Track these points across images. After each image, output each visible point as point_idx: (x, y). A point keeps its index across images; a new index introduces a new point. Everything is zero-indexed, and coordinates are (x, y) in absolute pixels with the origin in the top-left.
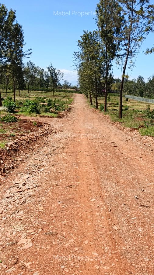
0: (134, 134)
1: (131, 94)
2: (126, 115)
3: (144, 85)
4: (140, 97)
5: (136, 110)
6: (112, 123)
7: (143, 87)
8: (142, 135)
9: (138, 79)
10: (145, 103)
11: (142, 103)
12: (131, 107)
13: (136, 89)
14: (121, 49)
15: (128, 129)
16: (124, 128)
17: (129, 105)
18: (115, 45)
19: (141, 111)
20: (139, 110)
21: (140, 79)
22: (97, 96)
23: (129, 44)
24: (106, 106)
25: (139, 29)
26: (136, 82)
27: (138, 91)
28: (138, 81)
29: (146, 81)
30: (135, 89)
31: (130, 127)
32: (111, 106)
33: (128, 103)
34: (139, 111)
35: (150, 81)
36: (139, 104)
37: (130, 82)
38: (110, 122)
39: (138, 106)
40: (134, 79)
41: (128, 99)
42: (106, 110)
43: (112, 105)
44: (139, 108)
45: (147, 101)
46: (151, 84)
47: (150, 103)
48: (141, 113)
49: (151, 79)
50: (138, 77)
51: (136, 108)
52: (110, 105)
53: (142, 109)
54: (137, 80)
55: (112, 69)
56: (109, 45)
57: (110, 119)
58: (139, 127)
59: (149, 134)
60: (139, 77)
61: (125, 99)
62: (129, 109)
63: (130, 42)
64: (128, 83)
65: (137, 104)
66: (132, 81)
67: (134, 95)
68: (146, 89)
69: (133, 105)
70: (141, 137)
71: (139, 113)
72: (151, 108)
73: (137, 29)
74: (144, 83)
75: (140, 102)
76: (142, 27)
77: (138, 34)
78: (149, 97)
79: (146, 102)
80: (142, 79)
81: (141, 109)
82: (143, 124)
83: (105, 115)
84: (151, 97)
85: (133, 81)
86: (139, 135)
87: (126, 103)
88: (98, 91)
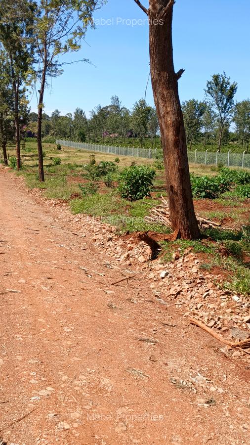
0: (61, 210)
1: (67, 138)
2: (56, 174)
3: (86, 123)
4: (81, 143)
5: (72, 164)
6: (27, 191)
7: (84, 126)
8: (74, 212)
9: (74, 113)
10: (89, 153)
11: (83, 152)
12: (65, 160)
13: (73, 130)
14: (38, 61)
15: (53, 201)
16: (46, 200)
17: (62, 156)
18: (26, 54)
19: (81, 166)
20: (78, 164)
21: (79, 114)
22: (5, 143)
23: (46, 49)
24: (19, 160)
25: (60, 23)
26: (73, 118)
27: (76, 132)
28: (76, 117)
29: (89, 116)
30: (71, 130)
31: (55, 196)
32: (33, 160)
33: (61, 153)
34: (77, 166)
35: (95, 116)
36: (79, 154)
37: (63, 118)
38: (24, 190)
39: (77, 157)
40: (68, 114)
41: (60, 146)
42: (20, 166)
43: (34, 158)
44: (78, 161)
45: (91, 148)
46: (96, 122)
47: (97, 151)
48: (81, 169)
49: (97, 114)
50: (75, 111)
51: (74, 160)
52: (31, 158)
53: (84, 161)
54: (73, 115)
55: (27, 96)
56: (15, 53)
57: (24, 184)
58: (70, 197)
59: (85, 211)
60: (77, 110)
61: (56, 147)
62: (62, 163)
63: (47, 46)
64: (60, 121)
65: (75, 154)
66: (66, 117)
67: (72, 140)
68: (89, 130)
69: (69, 157)
70: (72, 216)
71: (77, 169)
72: (98, 160)
73: (58, 23)
74: (86, 119)
75: (80, 151)
76: (65, 20)
77: (59, 32)
78: (94, 141)
79: (91, 151)
80: (82, 113)
81: (82, 162)
82: (78, 190)
83: (18, 175)
84: (98, 142)
85: (68, 116)
86: (68, 212)
87: (58, 153)
88: (6, 135)
